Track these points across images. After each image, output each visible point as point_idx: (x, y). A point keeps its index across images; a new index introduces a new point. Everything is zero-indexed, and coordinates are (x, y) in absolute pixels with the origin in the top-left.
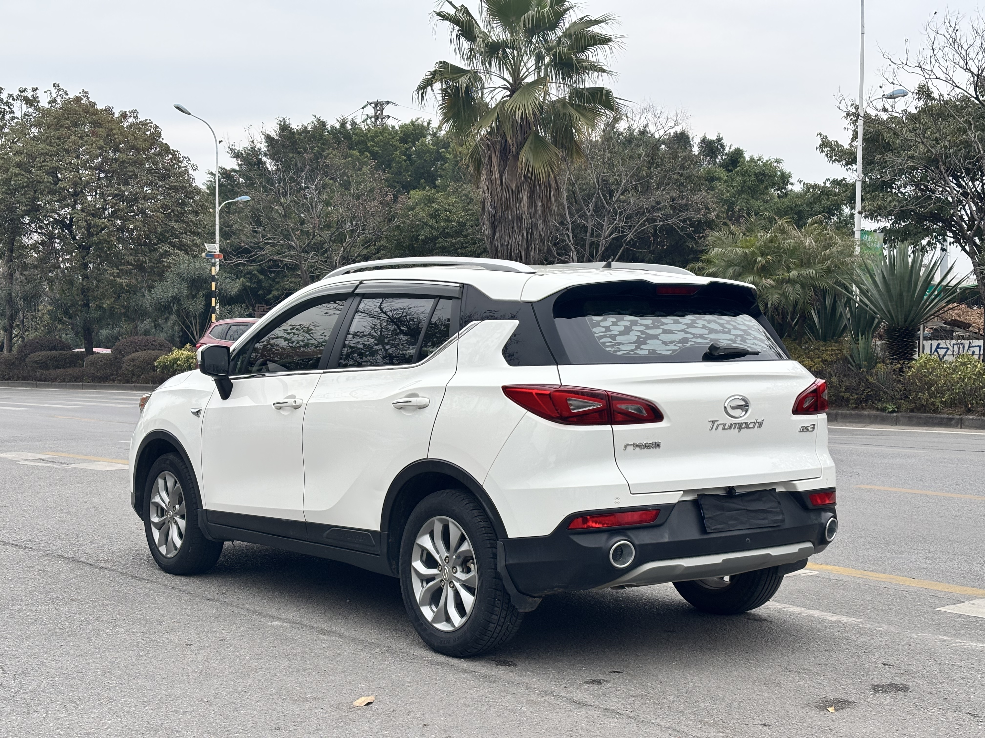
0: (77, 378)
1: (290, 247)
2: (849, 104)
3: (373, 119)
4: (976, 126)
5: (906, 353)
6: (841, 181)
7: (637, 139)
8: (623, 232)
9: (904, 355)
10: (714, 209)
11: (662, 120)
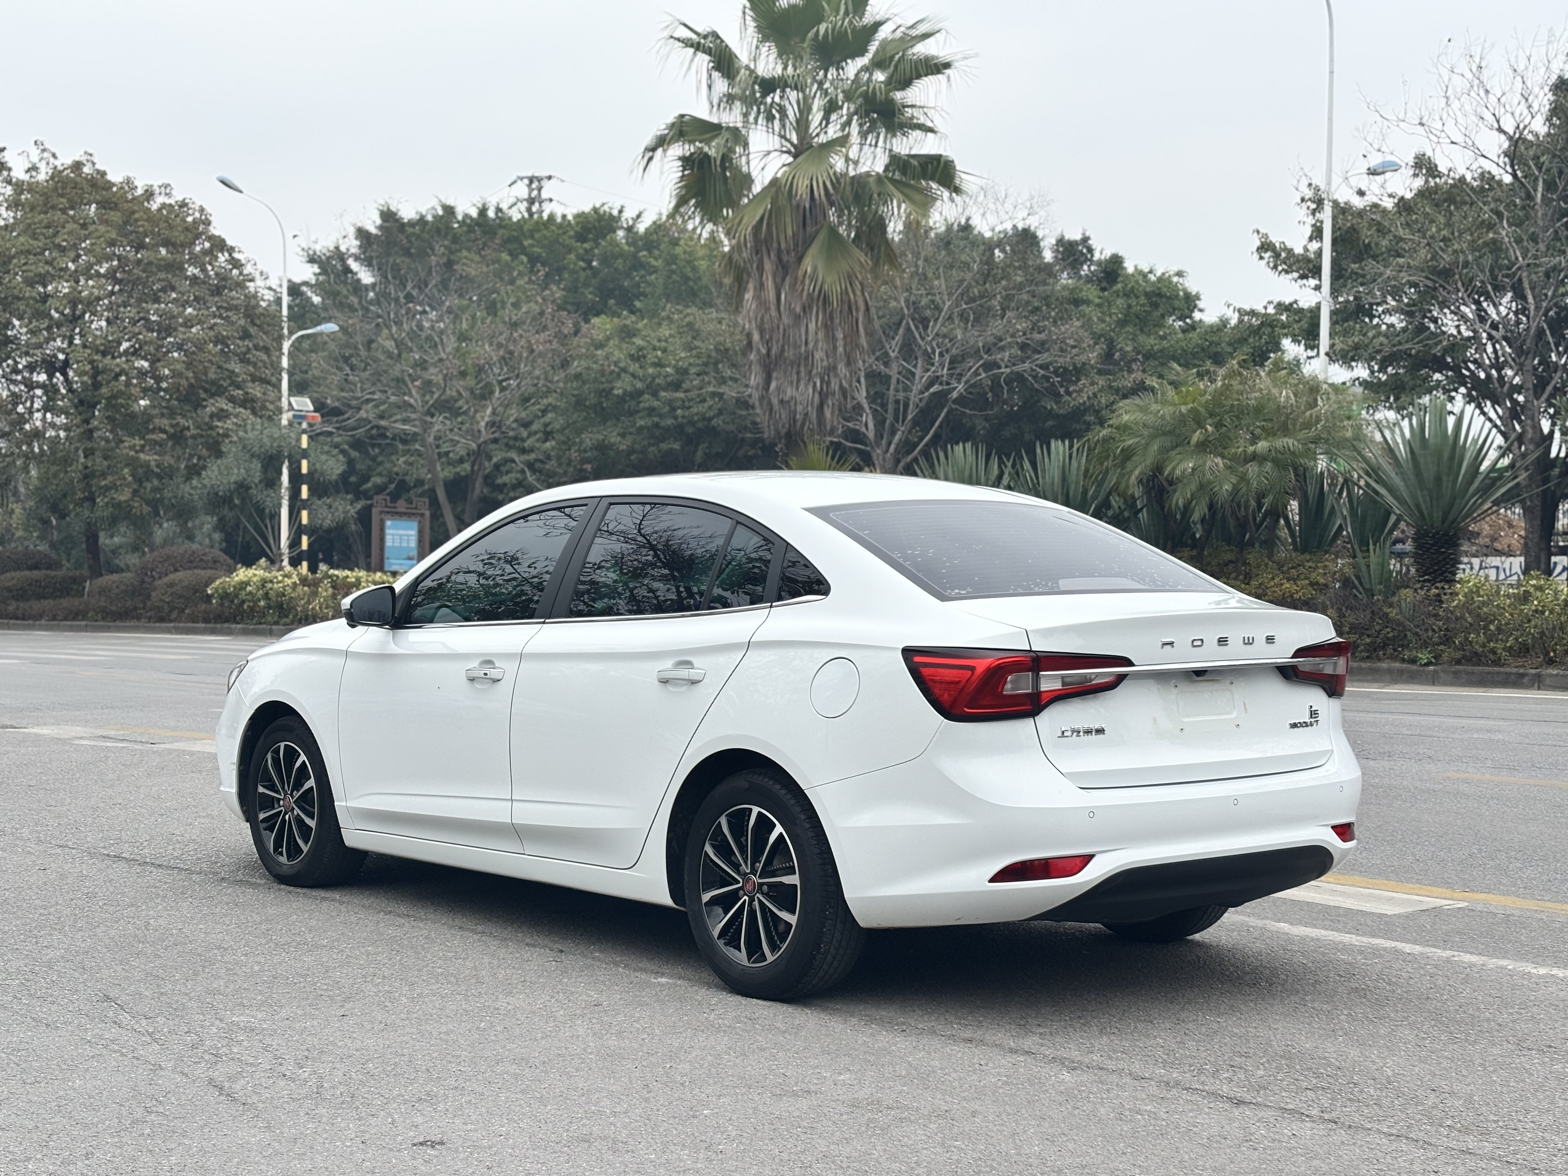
0: (77, 615)
1: (407, 406)
2: (1305, 184)
3: (527, 204)
4: (1508, 219)
5: (1444, 572)
6: (1291, 304)
7: (957, 237)
8: (948, 384)
9: (1441, 574)
11: (1008, 206)
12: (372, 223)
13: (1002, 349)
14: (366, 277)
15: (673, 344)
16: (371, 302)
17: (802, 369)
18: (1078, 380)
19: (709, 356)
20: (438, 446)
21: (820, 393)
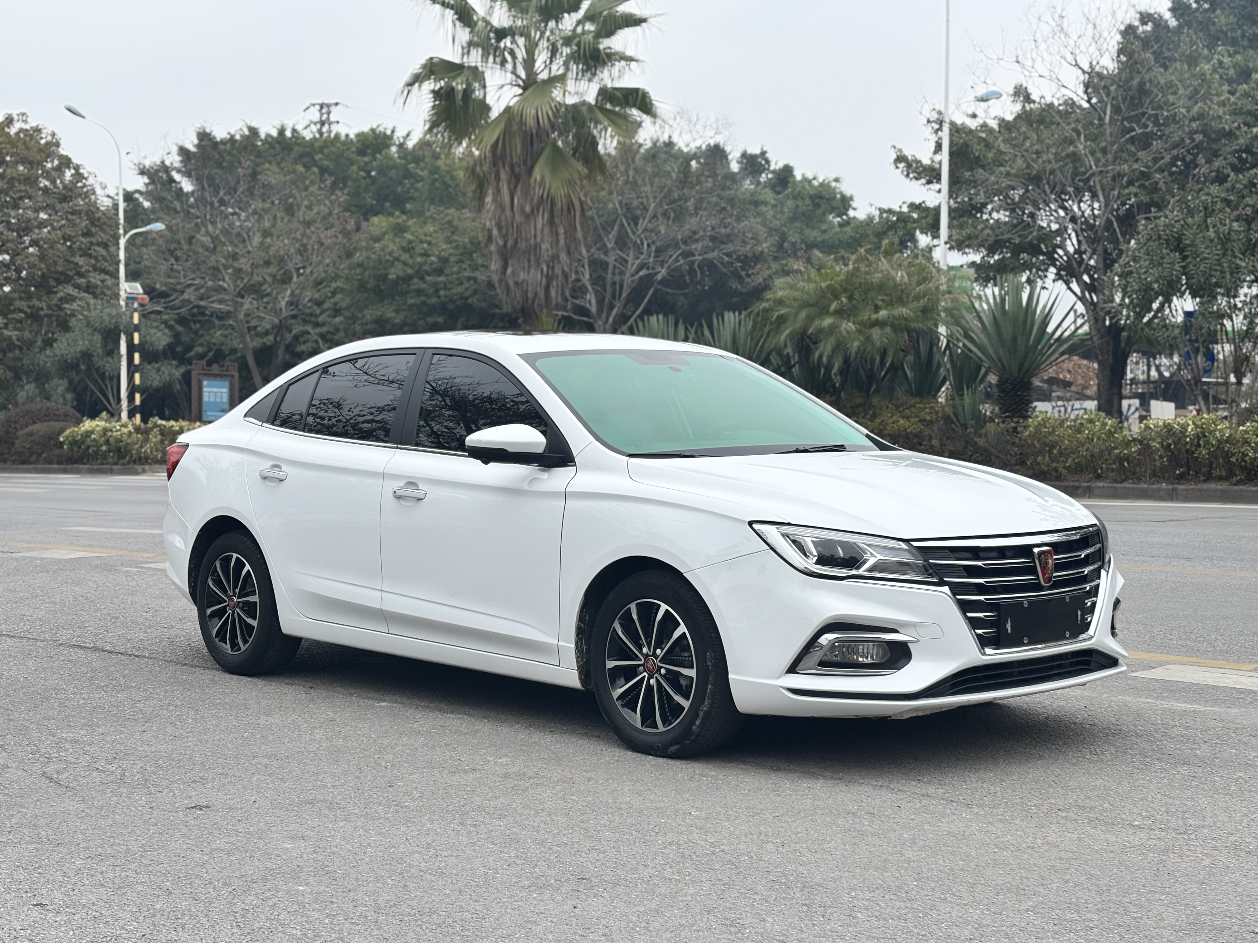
1: (220, 289)
2: (931, 110)
3: (318, 126)
4: (1085, 136)
5: (1020, 410)
6: (920, 204)
7: (662, 152)
8: (654, 269)
9: (1018, 412)
11: (699, 127)
12: (191, 143)
13: (697, 241)
14: (187, 186)
15: (437, 238)
16: (191, 206)
17: (532, 257)
18: (756, 265)
19: (465, 248)
20: (247, 322)
21: (547, 276)
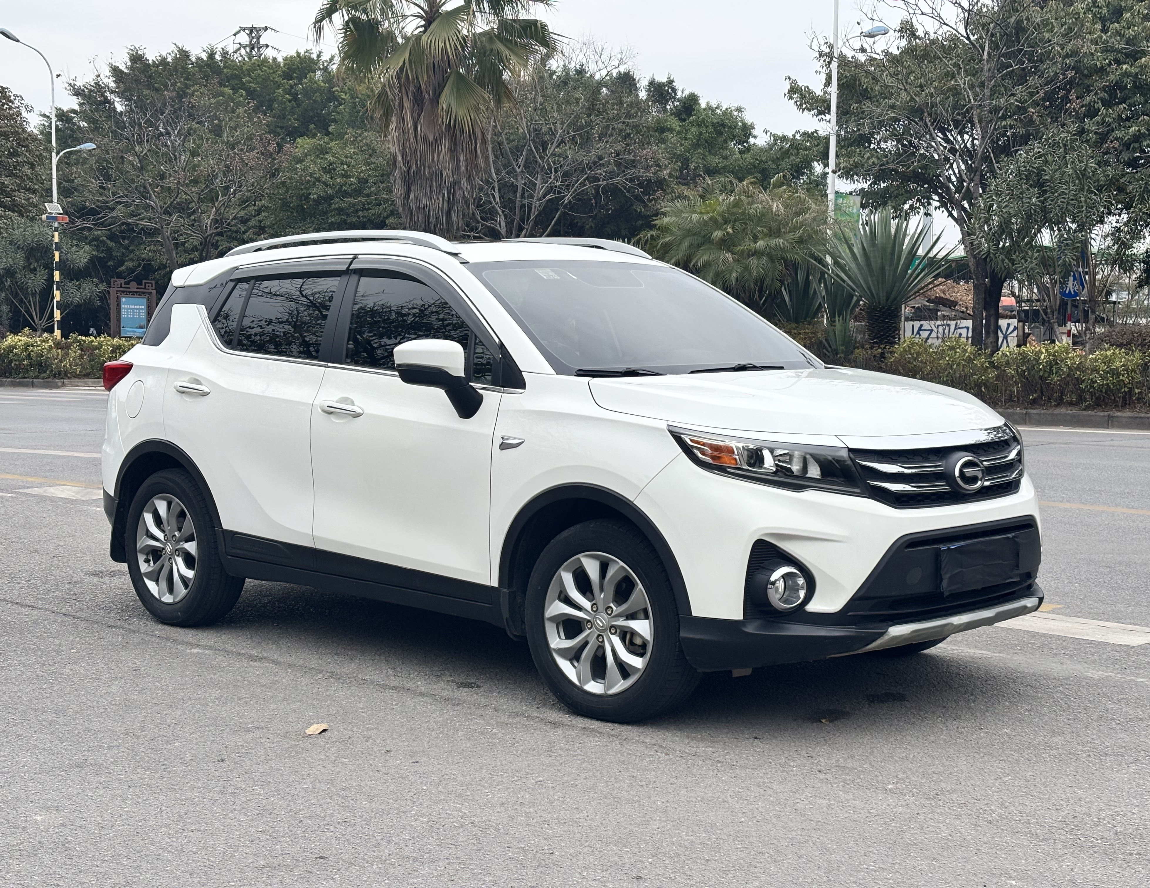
1: (147, 207)
2: (822, 43)
3: (248, 49)
4: (966, 71)
5: (888, 337)
6: (812, 133)
7: (573, 80)
8: (559, 193)
9: (886, 338)
10: (666, 166)
12: (123, 63)
13: (602, 166)
14: (120, 106)
15: (356, 160)
17: (434, 184)
18: (657, 190)
20: (174, 238)
21: (448, 202)
